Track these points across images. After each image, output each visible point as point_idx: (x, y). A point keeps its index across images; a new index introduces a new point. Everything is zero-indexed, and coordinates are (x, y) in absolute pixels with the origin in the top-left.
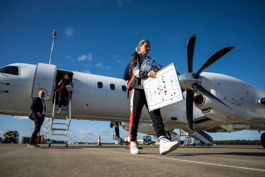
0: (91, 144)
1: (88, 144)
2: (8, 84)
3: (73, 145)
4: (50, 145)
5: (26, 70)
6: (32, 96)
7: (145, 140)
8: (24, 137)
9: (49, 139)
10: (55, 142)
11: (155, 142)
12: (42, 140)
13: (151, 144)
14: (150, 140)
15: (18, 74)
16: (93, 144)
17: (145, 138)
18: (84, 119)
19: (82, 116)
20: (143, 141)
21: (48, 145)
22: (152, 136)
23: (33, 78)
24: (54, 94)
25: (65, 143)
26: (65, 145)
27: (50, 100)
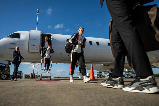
0: (64, 78)
1: (62, 78)
2: (15, 44)
3: (53, 79)
4: (41, 79)
5: (24, 35)
6: (28, 50)
7: (98, 75)
8: (25, 75)
9: (39, 76)
10: (43, 77)
11: (105, 76)
12: (35, 76)
13: (102, 77)
14: (102, 75)
15: (20, 38)
16: (65, 78)
17: (98, 73)
18: (60, 63)
19: (58, 61)
20: (97, 75)
21: (40, 79)
22: (103, 72)
23: (28, 40)
24: (41, 48)
25: (49, 78)
26: (50, 79)
27: (39, 52)
